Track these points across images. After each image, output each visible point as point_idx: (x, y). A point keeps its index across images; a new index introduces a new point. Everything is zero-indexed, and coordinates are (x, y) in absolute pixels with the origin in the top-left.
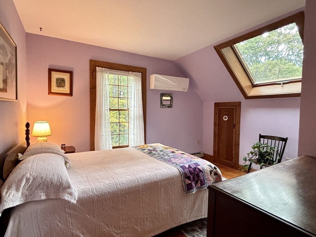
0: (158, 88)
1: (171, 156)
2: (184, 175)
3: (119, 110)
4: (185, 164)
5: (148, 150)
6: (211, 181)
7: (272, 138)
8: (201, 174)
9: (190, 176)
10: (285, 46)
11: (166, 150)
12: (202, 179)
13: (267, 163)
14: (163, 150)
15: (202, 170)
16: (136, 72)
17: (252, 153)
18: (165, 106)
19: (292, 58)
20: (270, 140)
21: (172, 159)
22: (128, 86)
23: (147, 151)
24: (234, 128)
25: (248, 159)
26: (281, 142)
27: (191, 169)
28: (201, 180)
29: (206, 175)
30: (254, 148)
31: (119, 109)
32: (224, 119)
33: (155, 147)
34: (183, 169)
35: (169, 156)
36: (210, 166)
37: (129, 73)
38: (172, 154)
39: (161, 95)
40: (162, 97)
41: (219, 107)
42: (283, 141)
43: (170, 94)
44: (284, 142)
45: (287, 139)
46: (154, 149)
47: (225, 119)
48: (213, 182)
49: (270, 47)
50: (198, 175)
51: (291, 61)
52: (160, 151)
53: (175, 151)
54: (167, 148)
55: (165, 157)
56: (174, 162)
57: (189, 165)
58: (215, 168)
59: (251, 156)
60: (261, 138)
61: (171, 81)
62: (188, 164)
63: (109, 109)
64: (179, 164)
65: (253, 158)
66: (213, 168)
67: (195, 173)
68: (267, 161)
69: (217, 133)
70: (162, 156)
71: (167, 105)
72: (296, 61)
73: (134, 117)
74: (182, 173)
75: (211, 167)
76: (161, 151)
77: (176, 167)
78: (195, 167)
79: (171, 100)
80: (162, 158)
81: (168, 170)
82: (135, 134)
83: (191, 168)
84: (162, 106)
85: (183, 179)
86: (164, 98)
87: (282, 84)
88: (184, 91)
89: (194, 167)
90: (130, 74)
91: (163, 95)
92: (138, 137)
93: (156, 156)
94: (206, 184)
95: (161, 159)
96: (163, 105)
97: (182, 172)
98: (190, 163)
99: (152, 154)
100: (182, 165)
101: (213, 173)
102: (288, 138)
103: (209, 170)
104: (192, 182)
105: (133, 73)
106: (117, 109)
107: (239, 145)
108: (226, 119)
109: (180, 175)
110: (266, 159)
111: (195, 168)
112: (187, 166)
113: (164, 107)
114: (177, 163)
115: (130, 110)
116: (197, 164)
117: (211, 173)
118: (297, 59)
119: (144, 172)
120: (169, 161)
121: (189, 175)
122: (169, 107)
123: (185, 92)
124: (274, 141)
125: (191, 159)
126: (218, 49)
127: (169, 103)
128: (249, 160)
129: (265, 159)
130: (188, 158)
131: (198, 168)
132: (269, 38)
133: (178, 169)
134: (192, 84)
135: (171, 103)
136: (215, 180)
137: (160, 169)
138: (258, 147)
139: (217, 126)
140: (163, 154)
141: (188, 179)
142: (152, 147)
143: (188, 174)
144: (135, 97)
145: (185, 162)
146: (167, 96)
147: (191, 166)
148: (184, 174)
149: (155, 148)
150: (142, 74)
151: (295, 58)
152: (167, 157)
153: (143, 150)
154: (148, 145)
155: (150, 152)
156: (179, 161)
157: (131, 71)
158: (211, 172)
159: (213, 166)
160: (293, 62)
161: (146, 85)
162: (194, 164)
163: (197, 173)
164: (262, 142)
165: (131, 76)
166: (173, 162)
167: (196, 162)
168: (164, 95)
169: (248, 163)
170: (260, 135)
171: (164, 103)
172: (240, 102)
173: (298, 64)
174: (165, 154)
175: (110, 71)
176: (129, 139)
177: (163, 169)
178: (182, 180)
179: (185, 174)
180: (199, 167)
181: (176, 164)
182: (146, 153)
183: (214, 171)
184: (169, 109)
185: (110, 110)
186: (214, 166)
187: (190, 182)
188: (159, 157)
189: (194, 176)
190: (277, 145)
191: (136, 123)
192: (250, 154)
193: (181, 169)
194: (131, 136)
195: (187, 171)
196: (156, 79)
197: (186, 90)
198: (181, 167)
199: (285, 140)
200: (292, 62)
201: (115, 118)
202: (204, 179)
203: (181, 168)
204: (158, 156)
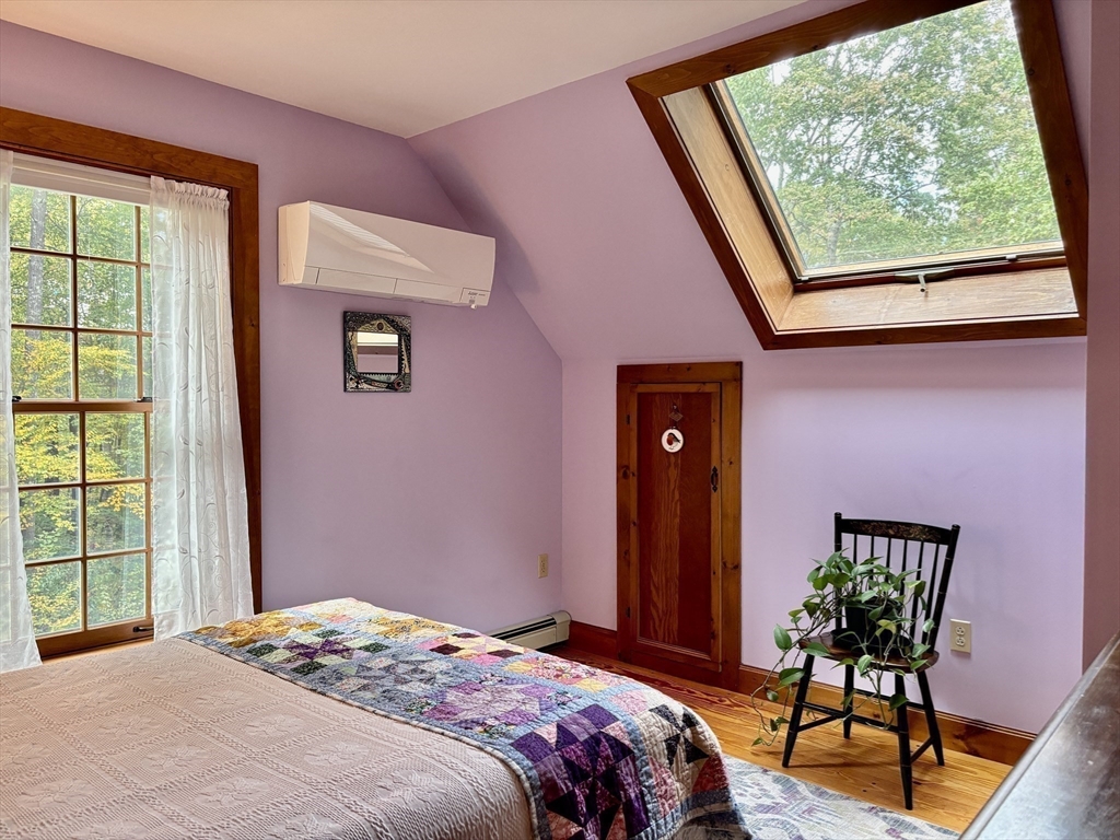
0: (327, 282)
1: (441, 679)
2: (542, 793)
3: (82, 408)
4: (535, 719)
5: (290, 648)
6: (672, 797)
7: (891, 532)
8: (625, 769)
9: (572, 794)
10: (853, 126)
11: (402, 637)
12: (633, 795)
13: (886, 654)
14: (381, 640)
15: (631, 746)
16: (191, 181)
17: (811, 609)
18: (370, 382)
19: (879, 180)
20: (881, 542)
21: (451, 697)
22: (139, 265)
23: (288, 654)
24: (715, 489)
25: (795, 637)
26: (930, 547)
27: (574, 753)
28: (629, 800)
29: (650, 768)
30: (820, 584)
31: (82, 399)
32: (666, 447)
33: (328, 628)
34: (535, 759)
35: (431, 680)
36: (663, 712)
37: (149, 186)
38: (440, 664)
39: (345, 322)
40: (354, 330)
41: (642, 388)
42: (938, 542)
43: (397, 319)
44: (944, 549)
45: (956, 529)
46: (328, 642)
47: (670, 443)
48: (683, 798)
49: (800, 128)
50: (612, 781)
51: (874, 190)
52: (366, 649)
53: (453, 641)
54: (404, 629)
55: (405, 688)
56: (470, 716)
57: (559, 727)
58: (689, 721)
59: (806, 622)
60: (843, 534)
61: (398, 249)
62: (553, 717)
63: (9, 404)
64: (505, 729)
65: (814, 634)
66: (681, 724)
67: (594, 769)
68: (885, 642)
69: (634, 515)
70: (388, 683)
71: (383, 378)
72: (895, 193)
73: (187, 453)
74: (527, 785)
75: (668, 718)
76: (375, 648)
77: (489, 749)
78: (594, 731)
79: (404, 350)
80: (389, 696)
81: (448, 777)
82: (195, 551)
83: (575, 740)
84: (352, 384)
85: (535, 821)
86: (364, 338)
87: (922, 280)
88: (472, 302)
89: (587, 736)
90: (157, 190)
91: (354, 320)
92: (210, 569)
93: (353, 683)
94: (653, 823)
95: (389, 706)
96: (359, 377)
97: (529, 778)
98: (564, 713)
99: (319, 673)
100: (521, 731)
101: (681, 751)
102: (958, 527)
103: (661, 736)
104: (584, 826)
105: (172, 189)
106: (72, 399)
107: (737, 567)
108: (677, 447)
109: (516, 797)
110: (881, 635)
111: (595, 740)
112: (549, 733)
113: (365, 386)
114: (490, 722)
115: (157, 405)
116: (598, 715)
117: (672, 752)
118: (897, 183)
119: (296, 821)
120: (437, 713)
121: (564, 785)
122: (391, 387)
123: (478, 307)
124: (898, 544)
125: (560, 686)
126: (649, 91)
127: (390, 365)
128: (802, 644)
129: (878, 633)
130: (541, 681)
131: (608, 738)
132: (799, 88)
133: (502, 761)
134: (510, 266)
135: (400, 369)
136: (691, 786)
137: (397, 781)
138: (838, 580)
139: (633, 481)
140: (387, 669)
141: (566, 817)
142: (311, 625)
143: (559, 781)
144: (187, 332)
145: (533, 708)
146: (380, 329)
147: (574, 728)
148: (541, 788)
149: (332, 632)
150: (229, 197)
151: (888, 182)
152: (416, 688)
153: (258, 652)
154: (286, 613)
155: (308, 663)
156: (500, 708)
157: (160, 174)
158: (672, 744)
159: (677, 708)
160: (885, 196)
161: (256, 261)
162: (584, 712)
163: (607, 765)
164: (848, 554)
165: (161, 203)
166: (462, 716)
167: (592, 703)
168: (363, 323)
169: (796, 658)
170: (838, 517)
171: (363, 364)
172: (740, 364)
173: (900, 204)
174: (402, 669)
175: (16, 161)
176: (154, 582)
177: (416, 777)
178: (531, 824)
179: (548, 786)
180: (613, 730)
181: (488, 730)
182: (281, 669)
183: (686, 740)
184: (393, 396)
185: (20, 407)
186: (682, 712)
187: (575, 829)
188: (368, 695)
189: (593, 787)
190: (912, 564)
191: (201, 482)
192: (805, 614)
193: (520, 762)
194: (168, 567)
195: (553, 765)
196: (318, 233)
197: (483, 301)
198: (522, 744)
199: (948, 537)
200: (879, 196)
201: (44, 449)
202: (641, 792)
203: (519, 755)
204: (364, 688)
